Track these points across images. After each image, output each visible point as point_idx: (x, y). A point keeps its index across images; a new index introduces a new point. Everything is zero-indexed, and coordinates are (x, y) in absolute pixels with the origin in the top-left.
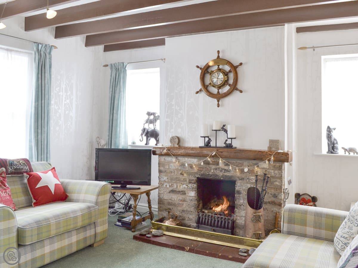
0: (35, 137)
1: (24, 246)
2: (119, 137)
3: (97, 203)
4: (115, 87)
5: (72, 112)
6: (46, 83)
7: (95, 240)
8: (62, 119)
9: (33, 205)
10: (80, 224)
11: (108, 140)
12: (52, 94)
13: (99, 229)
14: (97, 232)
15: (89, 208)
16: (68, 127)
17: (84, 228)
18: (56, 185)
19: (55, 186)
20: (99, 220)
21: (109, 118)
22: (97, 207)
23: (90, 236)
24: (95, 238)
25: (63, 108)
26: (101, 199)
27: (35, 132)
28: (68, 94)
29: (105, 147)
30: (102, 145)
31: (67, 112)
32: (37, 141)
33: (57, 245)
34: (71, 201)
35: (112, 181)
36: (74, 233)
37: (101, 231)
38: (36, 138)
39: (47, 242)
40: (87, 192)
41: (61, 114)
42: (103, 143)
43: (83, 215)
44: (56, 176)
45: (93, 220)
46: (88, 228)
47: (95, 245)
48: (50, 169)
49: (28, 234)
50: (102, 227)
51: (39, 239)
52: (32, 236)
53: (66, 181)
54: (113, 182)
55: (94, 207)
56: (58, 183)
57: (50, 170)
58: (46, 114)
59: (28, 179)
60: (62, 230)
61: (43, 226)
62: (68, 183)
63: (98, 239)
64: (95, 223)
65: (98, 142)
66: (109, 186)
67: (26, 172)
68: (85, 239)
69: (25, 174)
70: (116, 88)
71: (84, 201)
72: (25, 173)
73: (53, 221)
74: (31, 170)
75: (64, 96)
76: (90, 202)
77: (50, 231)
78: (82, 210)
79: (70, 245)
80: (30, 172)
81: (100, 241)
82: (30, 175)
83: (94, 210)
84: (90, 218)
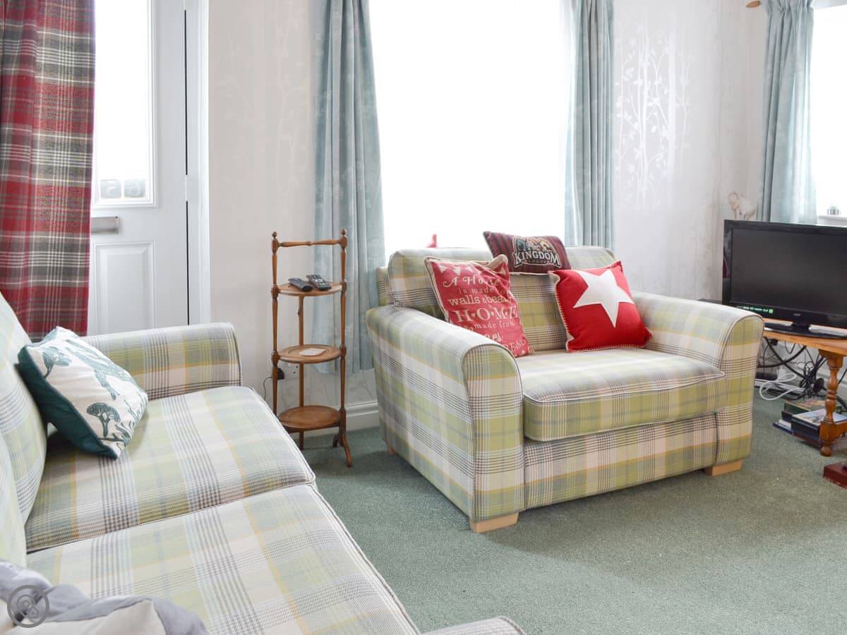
0: (578, 188)
1: (538, 443)
2: (792, 194)
3: (722, 364)
4: (780, 59)
5: (666, 128)
6: (601, 56)
7: (715, 459)
8: (643, 145)
9: (567, 348)
10: (674, 411)
11: (761, 202)
12: (616, 84)
13: (729, 433)
14: (720, 438)
15: (700, 373)
16: (658, 166)
17: (686, 422)
18: (622, 305)
19: (619, 306)
20: (727, 409)
21: (763, 143)
22: (723, 373)
23: (703, 446)
24: (717, 453)
25: (645, 120)
26: (734, 353)
27: (577, 175)
28: (657, 83)
29: (753, 219)
30: (744, 213)
31: (654, 129)
32: (581, 198)
33: (616, 455)
34: (656, 348)
35: (769, 308)
36: (660, 431)
37: (733, 437)
38: (581, 191)
39: (591, 443)
40: (697, 331)
41: (641, 135)
42: (748, 210)
43: (684, 391)
44: (622, 283)
45: (710, 406)
46: (697, 424)
47: (715, 471)
48: (610, 265)
49: (545, 417)
50: (735, 427)
51: (573, 433)
52: (554, 422)
53: (649, 296)
54: (771, 311)
55: (713, 372)
56: (628, 300)
57: (609, 268)
58: (602, 134)
59: (557, 285)
60: (628, 419)
61: (581, 402)
62: (652, 303)
63: (724, 456)
64: (715, 414)
65: (732, 203)
66: (756, 321)
67: (555, 269)
68: (689, 452)
69: (551, 273)
70: (782, 61)
71: (689, 354)
72: (551, 270)
73: (605, 395)
74: (566, 265)
75: (647, 89)
76: (705, 358)
77: (597, 417)
78: (681, 376)
79: (650, 461)
80: (563, 268)
81: (729, 462)
82: (563, 277)
83: (713, 381)
84: (704, 399)
